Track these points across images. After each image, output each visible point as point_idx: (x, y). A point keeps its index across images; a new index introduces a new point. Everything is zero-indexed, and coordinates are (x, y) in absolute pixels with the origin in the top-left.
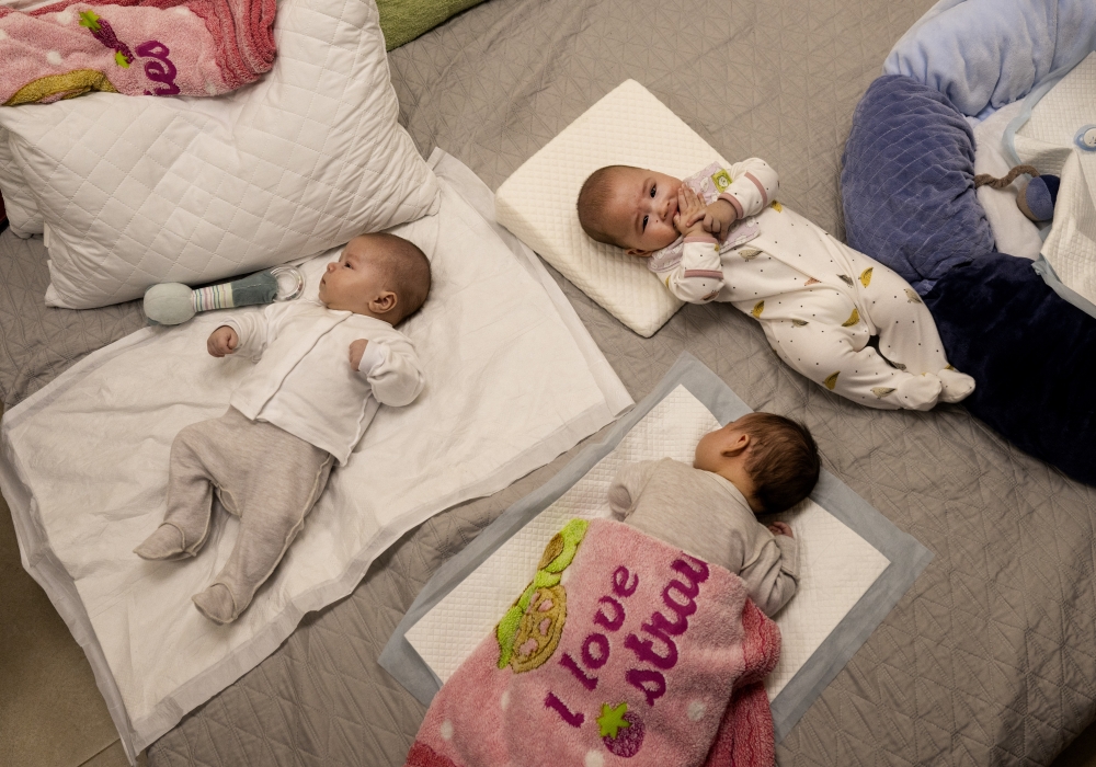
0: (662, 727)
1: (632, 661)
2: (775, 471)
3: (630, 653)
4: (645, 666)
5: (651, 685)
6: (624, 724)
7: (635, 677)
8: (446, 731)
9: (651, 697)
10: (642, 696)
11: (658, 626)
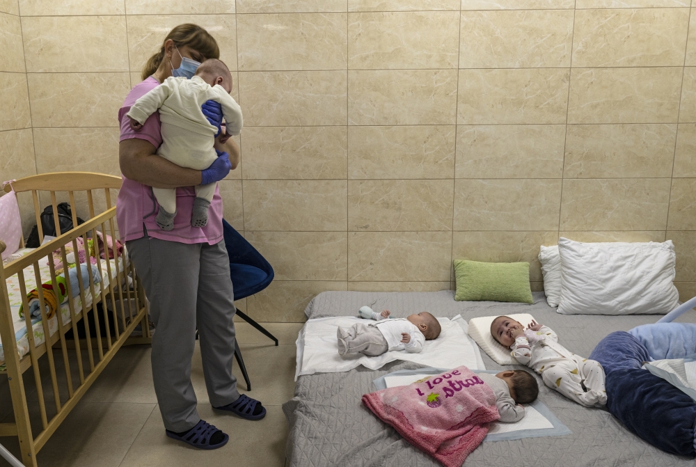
0: (446, 406)
1: (447, 385)
2: (522, 383)
3: (448, 384)
4: (451, 388)
5: (449, 393)
6: (435, 400)
7: (445, 389)
8: (382, 395)
9: (447, 395)
10: (445, 394)
11: (460, 383)
